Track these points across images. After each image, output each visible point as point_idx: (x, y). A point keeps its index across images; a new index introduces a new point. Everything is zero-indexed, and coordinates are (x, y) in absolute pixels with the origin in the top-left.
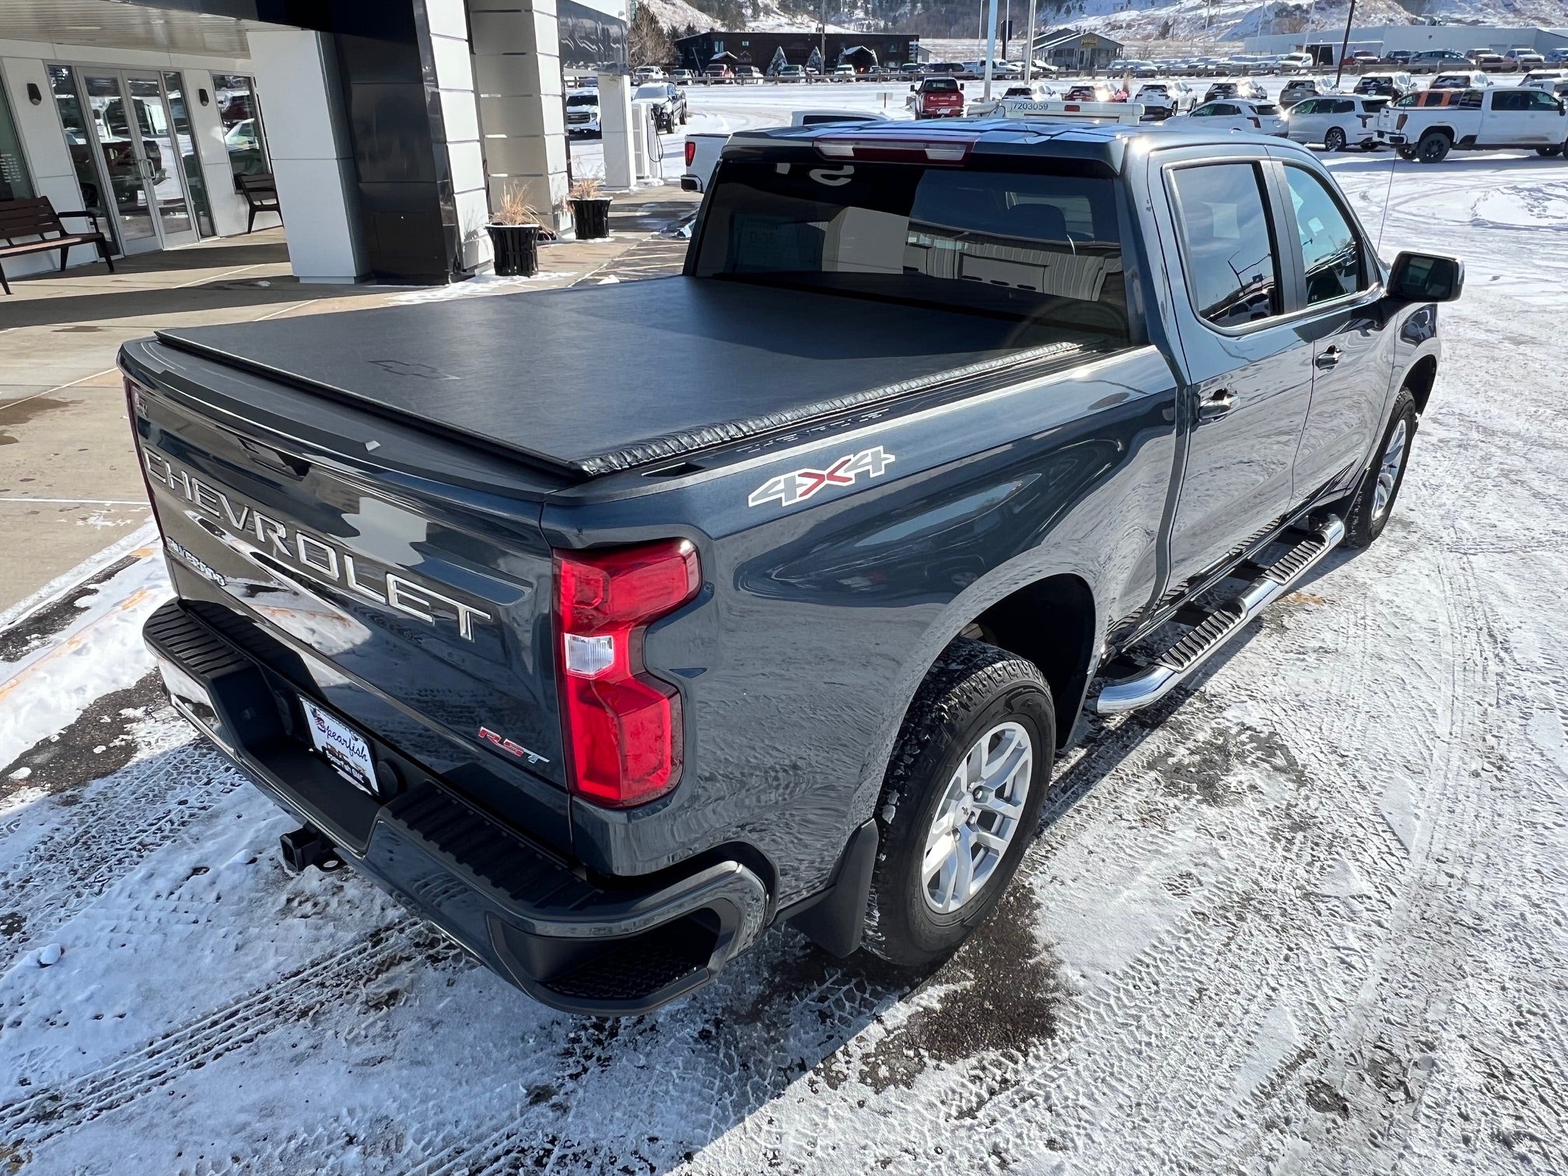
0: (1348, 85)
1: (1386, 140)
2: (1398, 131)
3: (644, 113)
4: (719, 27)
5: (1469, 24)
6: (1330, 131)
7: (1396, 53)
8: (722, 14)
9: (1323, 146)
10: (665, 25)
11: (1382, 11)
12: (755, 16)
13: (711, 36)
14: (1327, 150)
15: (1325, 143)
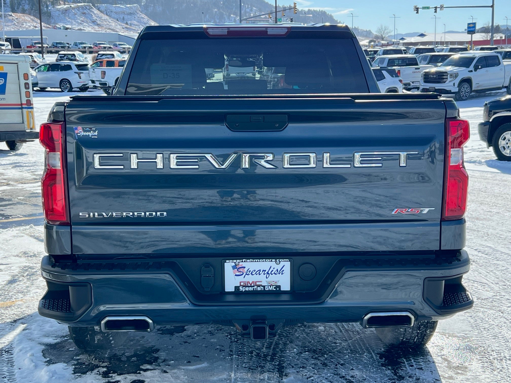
1: (97, 84)
2: (103, 80)
5: (77, 30)
6: (62, 81)
7: (57, 43)
9: (60, 90)
11: (29, 22)
14: (62, 91)
15: (60, 88)
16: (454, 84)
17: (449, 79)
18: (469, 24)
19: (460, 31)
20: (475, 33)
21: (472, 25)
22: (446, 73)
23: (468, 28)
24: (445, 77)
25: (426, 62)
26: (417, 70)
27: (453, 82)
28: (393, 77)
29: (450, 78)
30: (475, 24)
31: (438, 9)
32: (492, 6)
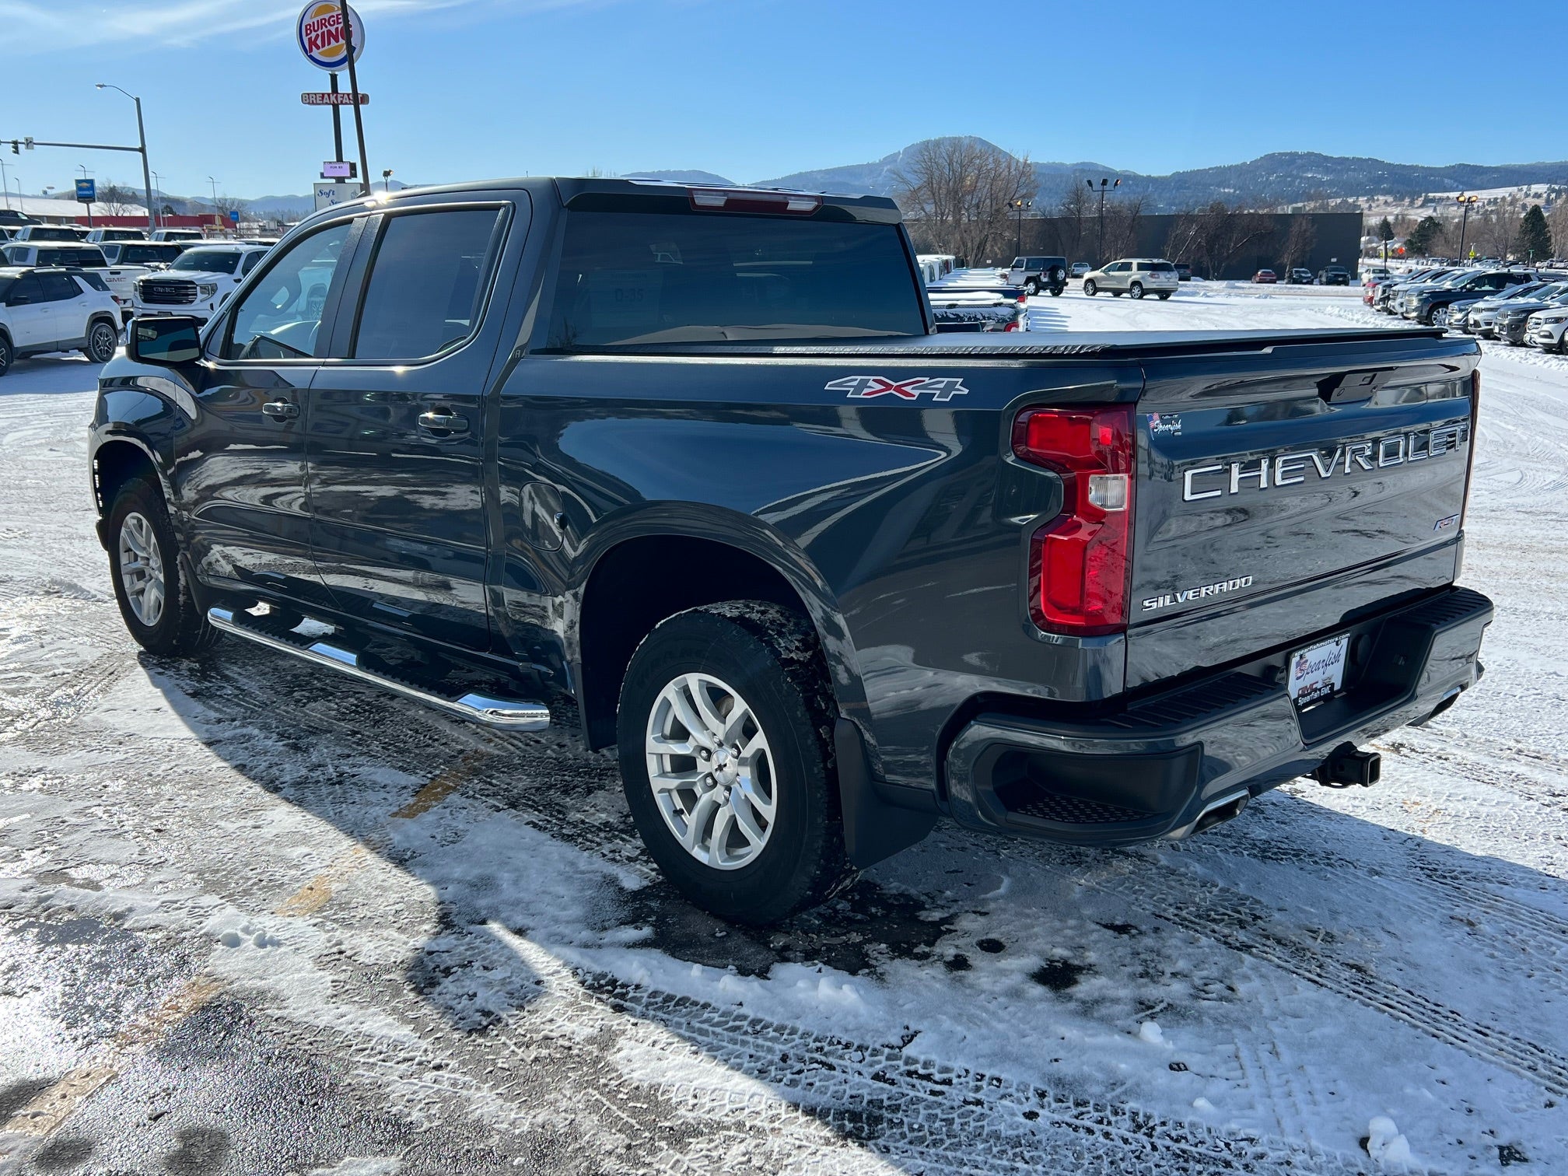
16: (212, 305)
17: (200, 296)
18: (78, 182)
19: (30, 194)
20: (94, 201)
21: (85, 185)
22: (192, 282)
23: (79, 189)
24: (190, 291)
25: (115, 260)
26: (116, 276)
27: (209, 303)
28: (98, 290)
29: (202, 293)
30: (91, 182)
31: (21, 147)
32: (142, 150)
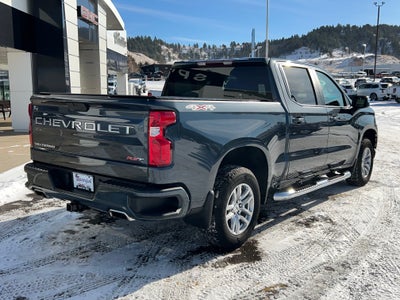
0: (377, 81)
1: (390, 97)
2: (394, 94)
3: (132, 87)
4: (156, 63)
6: (372, 94)
8: (158, 59)
10: (137, 62)
12: (170, 60)
13: (154, 66)
